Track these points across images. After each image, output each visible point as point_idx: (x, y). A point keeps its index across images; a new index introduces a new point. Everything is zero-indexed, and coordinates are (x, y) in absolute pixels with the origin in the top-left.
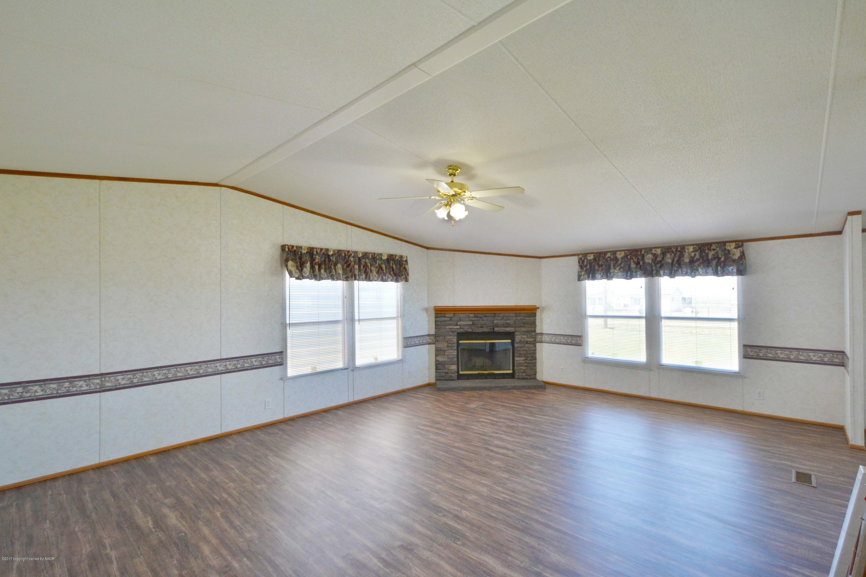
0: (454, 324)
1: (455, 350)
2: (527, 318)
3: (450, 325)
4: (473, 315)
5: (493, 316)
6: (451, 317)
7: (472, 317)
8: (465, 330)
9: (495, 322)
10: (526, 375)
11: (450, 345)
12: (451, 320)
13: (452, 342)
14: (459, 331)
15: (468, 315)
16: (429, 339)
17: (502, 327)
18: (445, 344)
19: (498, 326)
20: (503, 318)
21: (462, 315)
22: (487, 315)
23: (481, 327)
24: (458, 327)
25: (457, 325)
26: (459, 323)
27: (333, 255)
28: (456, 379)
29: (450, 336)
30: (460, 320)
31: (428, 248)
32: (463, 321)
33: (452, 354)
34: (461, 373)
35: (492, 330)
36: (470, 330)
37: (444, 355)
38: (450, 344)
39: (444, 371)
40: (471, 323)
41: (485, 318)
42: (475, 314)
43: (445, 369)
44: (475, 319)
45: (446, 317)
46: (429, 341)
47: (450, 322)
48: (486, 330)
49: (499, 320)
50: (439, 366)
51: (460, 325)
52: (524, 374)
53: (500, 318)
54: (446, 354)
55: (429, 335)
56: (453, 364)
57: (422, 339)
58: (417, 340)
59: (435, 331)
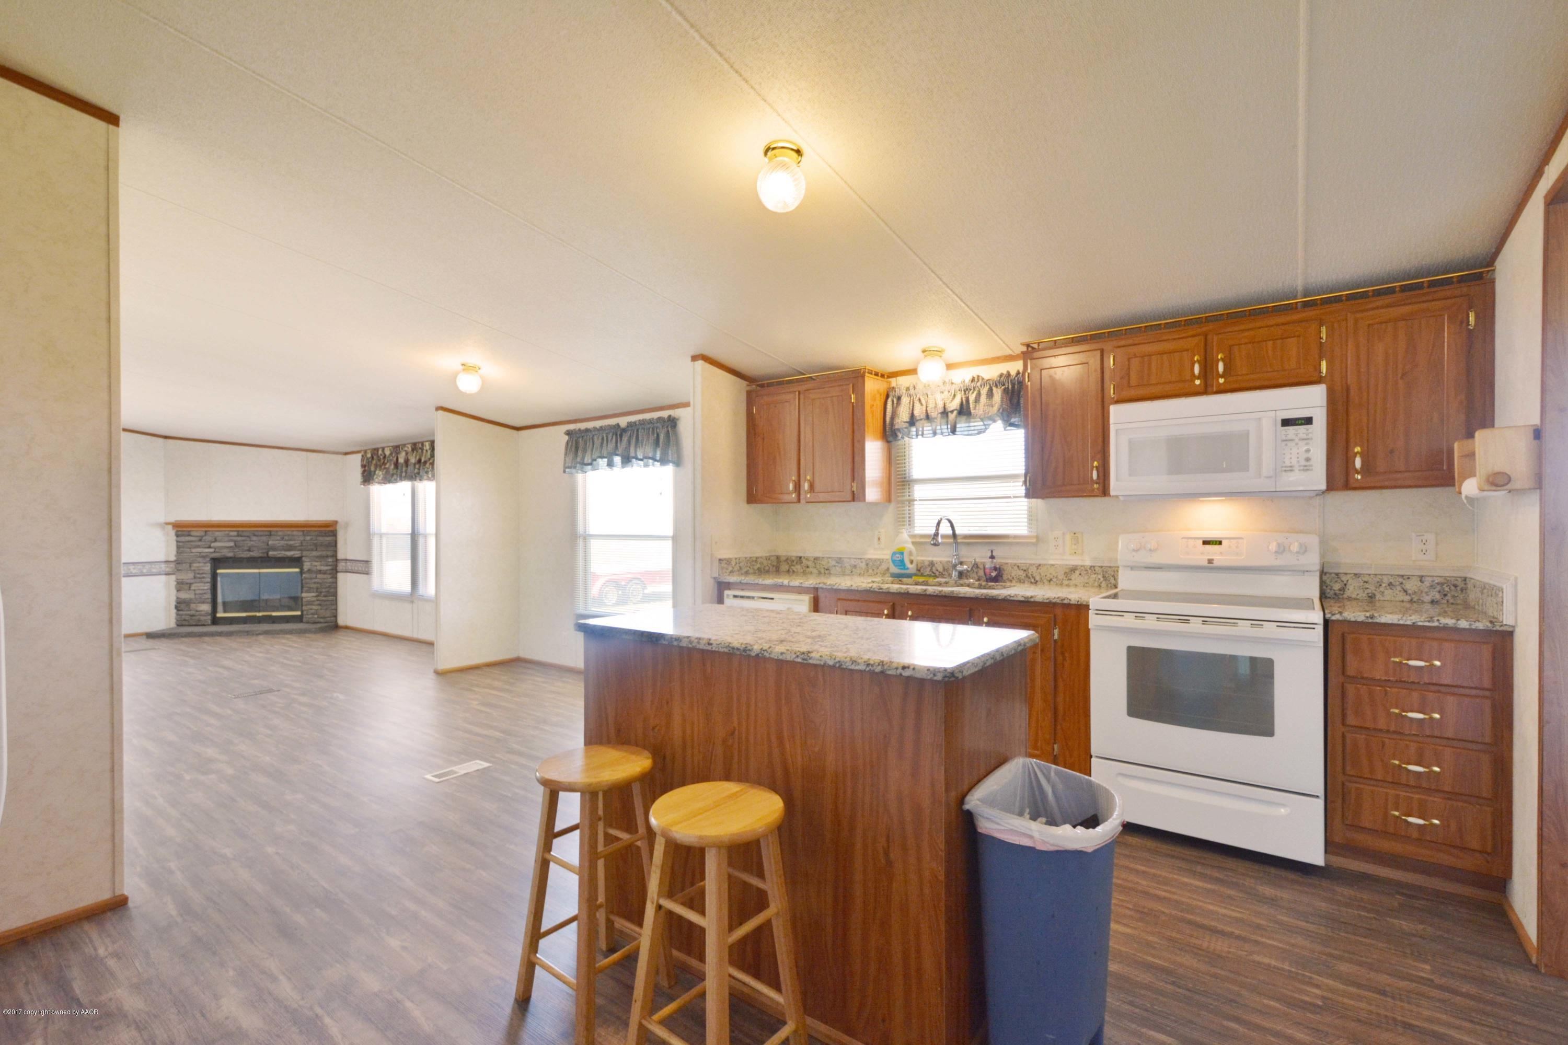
0: (205, 546)
1: (207, 583)
2: (321, 538)
3: (198, 547)
4: (235, 533)
5: (266, 535)
6: (202, 537)
7: (235, 536)
8: (223, 554)
9: (270, 543)
10: (318, 617)
11: (198, 576)
12: (200, 540)
13: (201, 572)
14: (212, 555)
15: (227, 532)
16: (167, 567)
17: (281, 550)
18: (191, 575)
19: (274, 549)
20: (283, 538)
21: (217, 533)
22: (256, 533)
23: (249, 550)
24: (211, 550)
25: (210, 547)
26: (213, 545)
28: (209, 622)
29: (199, 563)
30: (216, 541)
31: (166, 437)
32: (220, 541)
33: (202, 588)
34: (220, 614)
35: (265, 555)
36: (230, 555)
37: (190, 590)
38: (199, 574)
39: (189, 612)
40: (232, 544)
41: (254, 538)
42: (238, 531)
43: (191, 610)
44: (239, 539)
45: (191, 536)
46: (167, 570)
47: (199, 543)
48: (255, 554)
49: (277, 540)
50: (180, 605)
51: (215, 548)
52: (316, 616)
53: (279, 538)
54: (193, 588)
55: (167, 562)
56: (203, 603)
57: (147, 566)
58: (134, 569)
59: (176, 556)
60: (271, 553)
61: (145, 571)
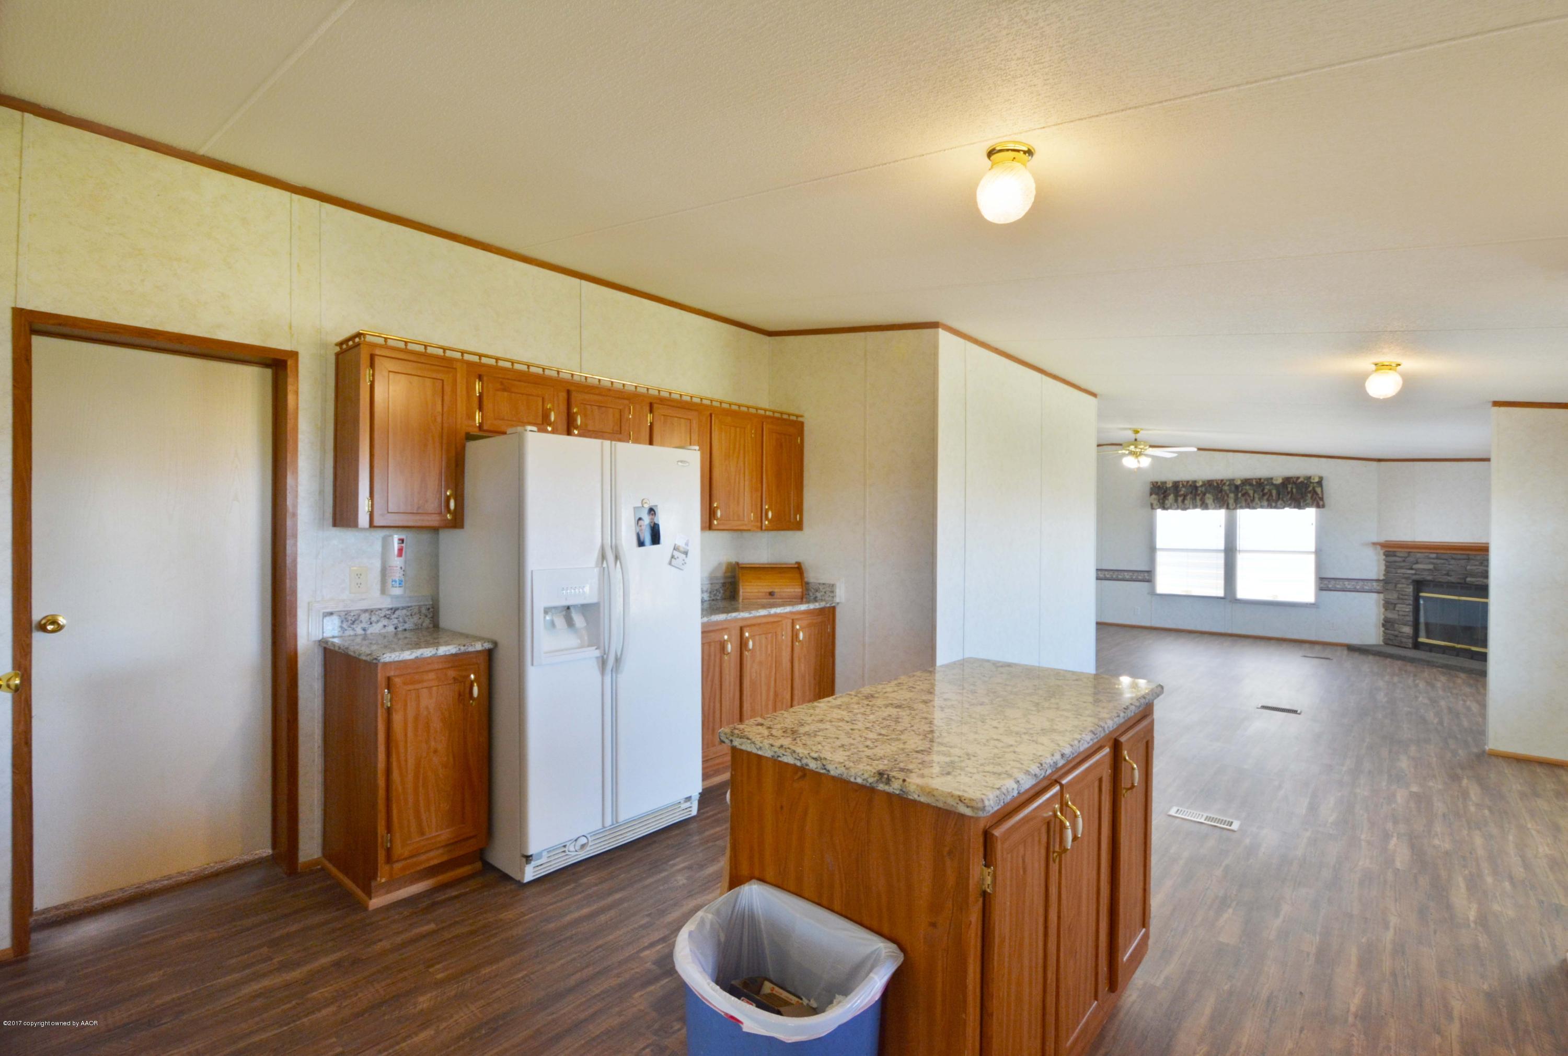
0: (1408, 567)
1: (1409, 605)
3: (1401, 568)
4: (1434, 556)
5: (1464, 559)
6: (1406, 557)
7: (1434, 559)
8: (1424, 576)
9: (1468, 567)
11: (1403, 597)
12: (1404, 561)
13: (1404, 593)
14: (1415, 577)
15: (1426, 554)
16: (1378, 585)
17: (1479, 577)
18: (1395, 595)
19: (1472, 575)
20: (1482, 563)
21: (1419, 555)
22: (1454, 556)
23: (1447, 574)
24: (1413, 572)
25: (1412, 569)
26: (1414, 566)
27: (1201, 486)
28: (1410, 646)
29: (1403, 584)
30: (1417, 563)
31: (1379, 460)
32: (1421, 563)
33: (1404, 609)
34: (1422, 639)
35: (1462, 581)
36: (1429, 578)
37: (1394, 610)
38: (1402, 595)
39: (1392, 632)
40: (1431, 567)
41: (1453, 562)
42: (1437, 553)
43: (1395, 631)
44: (1439, 561)
45: (1397, 557)
46: (1378, 588)
47: (1403, 564)
48: (1452, 579)
49: (1476, 565)
50: (1387, 624)
51: (1416, 570)
53: (1477, 563)
54: (1397, 609)
55: (1378, 580)
56: (1405, 625)
57: (1361, 583)
58: (1349, 584)
59: (1384, 575)
60: (1468, 579)
61: (1358, 587)
